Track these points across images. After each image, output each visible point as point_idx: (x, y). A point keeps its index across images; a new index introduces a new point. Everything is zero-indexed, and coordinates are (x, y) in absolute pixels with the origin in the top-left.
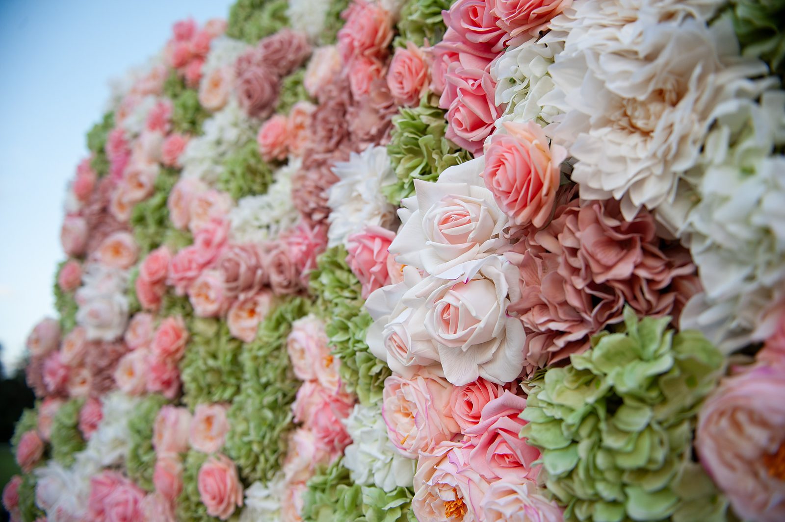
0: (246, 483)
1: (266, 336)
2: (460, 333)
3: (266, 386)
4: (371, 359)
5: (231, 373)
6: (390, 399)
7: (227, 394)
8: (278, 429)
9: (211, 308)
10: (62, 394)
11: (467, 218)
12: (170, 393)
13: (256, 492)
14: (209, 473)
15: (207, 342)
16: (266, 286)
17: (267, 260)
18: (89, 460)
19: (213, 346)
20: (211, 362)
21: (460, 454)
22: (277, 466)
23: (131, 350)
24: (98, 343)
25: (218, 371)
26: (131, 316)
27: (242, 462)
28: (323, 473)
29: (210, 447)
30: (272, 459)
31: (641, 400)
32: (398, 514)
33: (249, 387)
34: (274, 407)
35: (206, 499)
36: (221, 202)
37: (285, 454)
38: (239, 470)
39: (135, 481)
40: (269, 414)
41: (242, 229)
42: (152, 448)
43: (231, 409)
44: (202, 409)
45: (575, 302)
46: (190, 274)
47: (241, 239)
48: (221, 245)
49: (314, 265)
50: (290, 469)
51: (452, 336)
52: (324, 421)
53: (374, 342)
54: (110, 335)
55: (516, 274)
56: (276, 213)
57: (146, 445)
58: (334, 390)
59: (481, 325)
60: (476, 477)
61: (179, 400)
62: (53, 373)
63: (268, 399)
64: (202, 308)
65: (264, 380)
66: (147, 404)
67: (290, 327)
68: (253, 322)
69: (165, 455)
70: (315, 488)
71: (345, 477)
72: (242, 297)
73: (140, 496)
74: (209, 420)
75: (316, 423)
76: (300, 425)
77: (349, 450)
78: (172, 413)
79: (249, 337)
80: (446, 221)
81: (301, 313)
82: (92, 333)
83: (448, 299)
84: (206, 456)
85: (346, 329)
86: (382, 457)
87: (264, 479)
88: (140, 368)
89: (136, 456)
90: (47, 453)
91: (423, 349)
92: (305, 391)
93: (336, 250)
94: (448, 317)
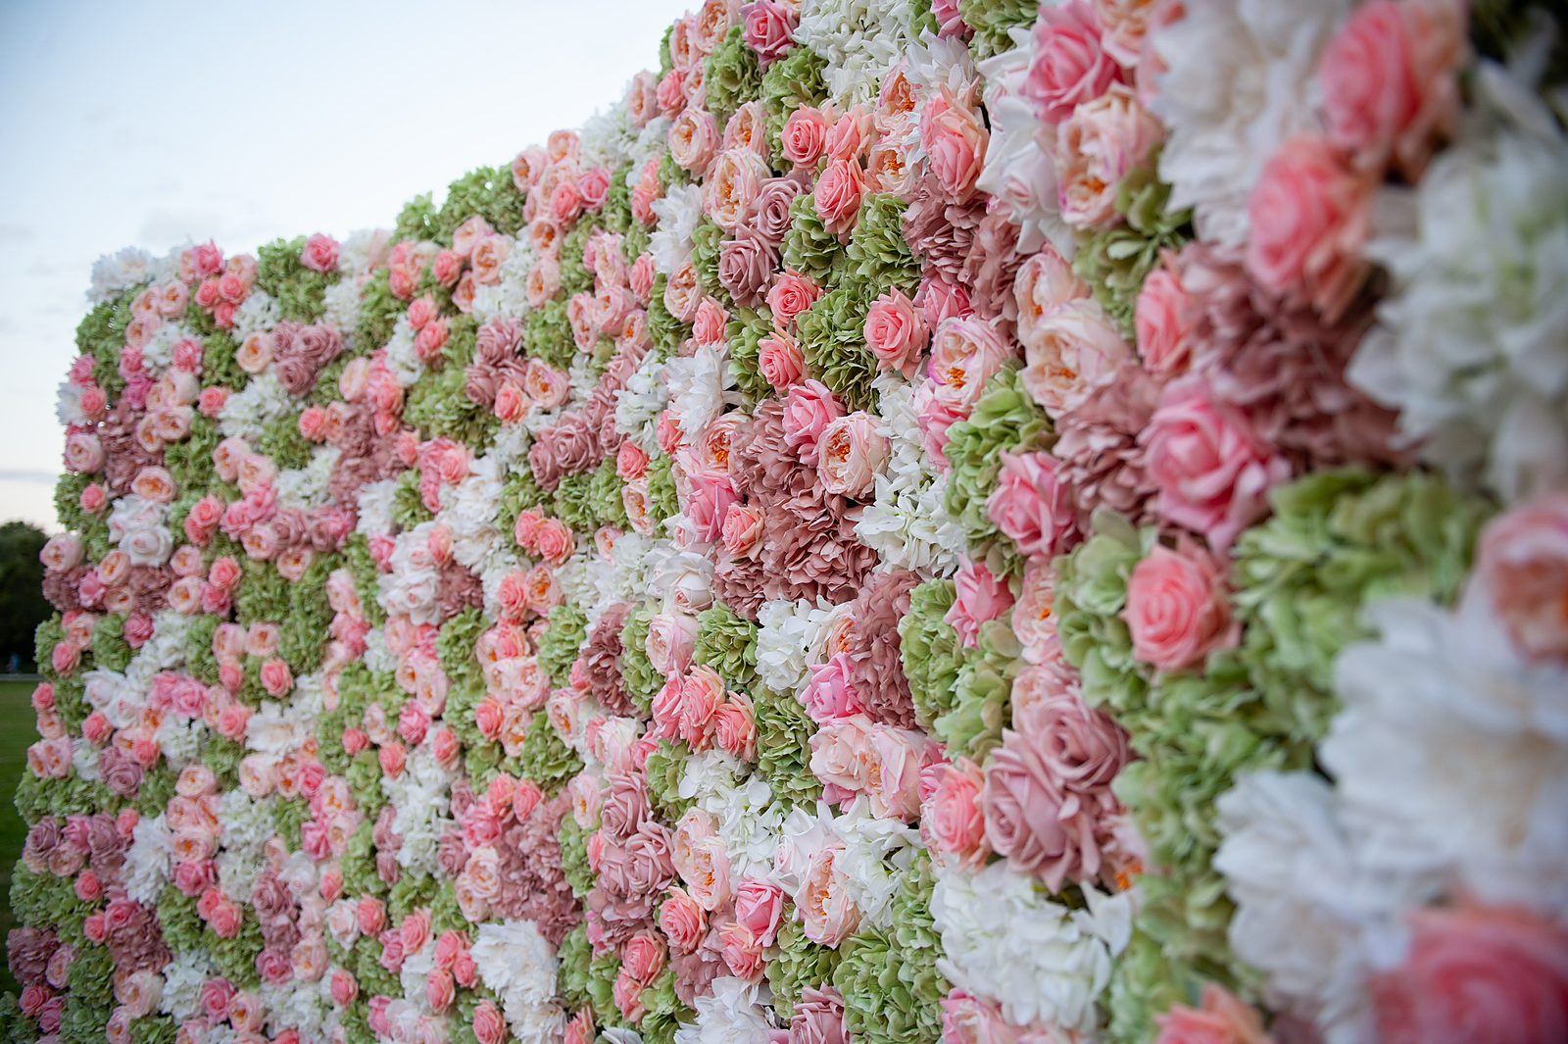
0: (295, 675)
1: (310, 580)
2: (416, 605)
3: (309, 613)
4: (380, 608)
5: (279, 602)
6: (388, 629)
7: (278, 616)
8: (319, 642)
9: (263, 554)
10: (99, 610)
11: (424, 556)
12: (224, 613)
13: (304, 681)
14: (270, 669)
15: (260, 579)
16: (309, 543)
17: (311, 525)
18: (147, 663)
19: (264, 582)
20: (265, 594)
21: (416, 653)
22: (318, 664)
23: (181, 577)
24: (142, 567)
25: (271, 601)
26: (175, 547)
27: (293, 662)
28: (350, 666)
29: (264, 652)
30: (315, 660)
31: (466, 637)
32: (391, 682)
33: (296, 613)
34: (316, 626)
35: (267, 684)
36: (266, 465)
37: (323, 657)
38: (291, 667)
39: (198, 678)
40: (313, 632)
41: (289, 496)
42: (212, 653)
43: (281, 628)
44: (256, 627)
45: (453, 601)
46: (244, 527)
47: (286, 505)
48: (268, 507)
49: (346, 539)
50: (328, 666)
51: (413, 606)
52: (353, 636)
53: (381, 601)
54: (155, 562)
55: (439, 586)
56: (315, 486)
57: (207, 651)
58: (359, 620)
59: (424, 603)
60: (420, 663)
61: (233, 617)
62: (90, 591)
63: (312, 622)
64: (253, 553)
65: (308, 609)
66: (204, 622)
67: (328, 577)
68: (299, 568)
69: (226, 658)
70: (345, 674)
71: (364, 667)
72: (290, 550)
73: (204, 689)
74: (263, 635)
75: (347, 638)
76: (335, 639)
77: (367, 653)
78: (231, 629)
79: (296, 578)
80: (414, 555)
81: (335, 566)
82: (136, 560)
83: (412, 591)
84: (263, 659)
85: (366, 587)
86: (383, 656)
87: (309, 672)
88: (194, 593)
89: (199, 660)
90: (87, 658)
91: (402, 609)
92: (339, 618)
93: (361, 536)
94: (412, 598)
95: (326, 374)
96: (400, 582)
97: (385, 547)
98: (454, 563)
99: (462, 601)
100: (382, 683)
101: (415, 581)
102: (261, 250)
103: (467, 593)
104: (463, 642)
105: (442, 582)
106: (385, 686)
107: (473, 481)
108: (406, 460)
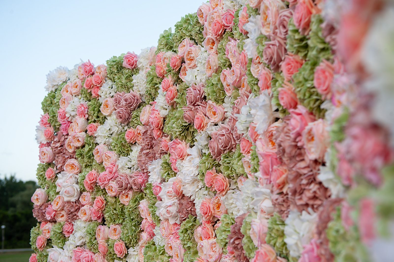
0: (128, 248)
1: (132, 205)
2: (170, 215)
3: (132, 220)
4: (158, 217)
5: (121, 215)
6: (161, 226)
7: (120, 222)
8: (137, 232)
9: (114, 194)
10: (53, 221)
11: (172, 192)
12: (100, 221)
13: (131, 250)
14: (117, 245)
15: (113, 205)
16: (131, 188)
17: (131, 181)
18: (71, 244)
19: (115, 206)
20: (115, 212)
21: (172, 237)
22: (137, 243)
23: (83, 206)
24: (69, 202)
25: (117, 215)
26: (81, 193)
27: (126, 242)
28: (149, 244)
29: (115, 238)
30: (135, 241)
31: (190, 229)
32: (163, 250)
33: (127, 220)
34: (135, 226)
35: (116, 252)
37: (139, 239)
38: (126, 244)
39: (90, 250)
40: (134, 228)
41: (122, 168)
42: (96, 239)
43: (122, 226)
44: (112, 226)
45: (184, 213)
46: (106, 182)
47: (121, 172)
48: (115, 173)
49: (145, 186)
50: (140, 243)
51: (169, 216)
52: (148, 230)
53: (158, 213)
54: (73, 199)
55: (178, 206)
56: (133, 163)
57: (94, 238)
58: (151, 222)
59: (173, 214)
60: (174, 242)
61: (103, 222)
62: (49, 213)
63: (134, 223)
64: (110, 194)
65: (132, 218)
66: (92, 225)
67: (139, 203)
68: (128, 199)
69: (100, 241)
70: (147, 247)
71: (154, 244)
72: (124, 192)
73: (92, 254)
74: (115, 230)
75: (146, 231)
76: (143, 231)
77: (155, 237)
78: (102, 227)
79: (127, 204)
80: (168, 192)
81: (142, 198)
82: (66, 199)
83: (168, 209)
84: (115, 240)
85: (152, 207)
86: (160, 239)
87: (133, 246)
88: (88, 212)
89: (90, 241)
90: (49, 242)
91: (165, 217)
92: (144, 221)
93: (150, 184)
94: (168, 212)
95: (135, 113)
96: (163, 205)
97: (158, 189)
98: (183, 196)
99: (188, 213)
100: (160, 251)
101: (169, 204)
102: (107, 61)
103: (189, 209)
104: (189, 232)
105: (179, 204)
106: (161, 253)
107: (189, 158)
108: (165, 149)
